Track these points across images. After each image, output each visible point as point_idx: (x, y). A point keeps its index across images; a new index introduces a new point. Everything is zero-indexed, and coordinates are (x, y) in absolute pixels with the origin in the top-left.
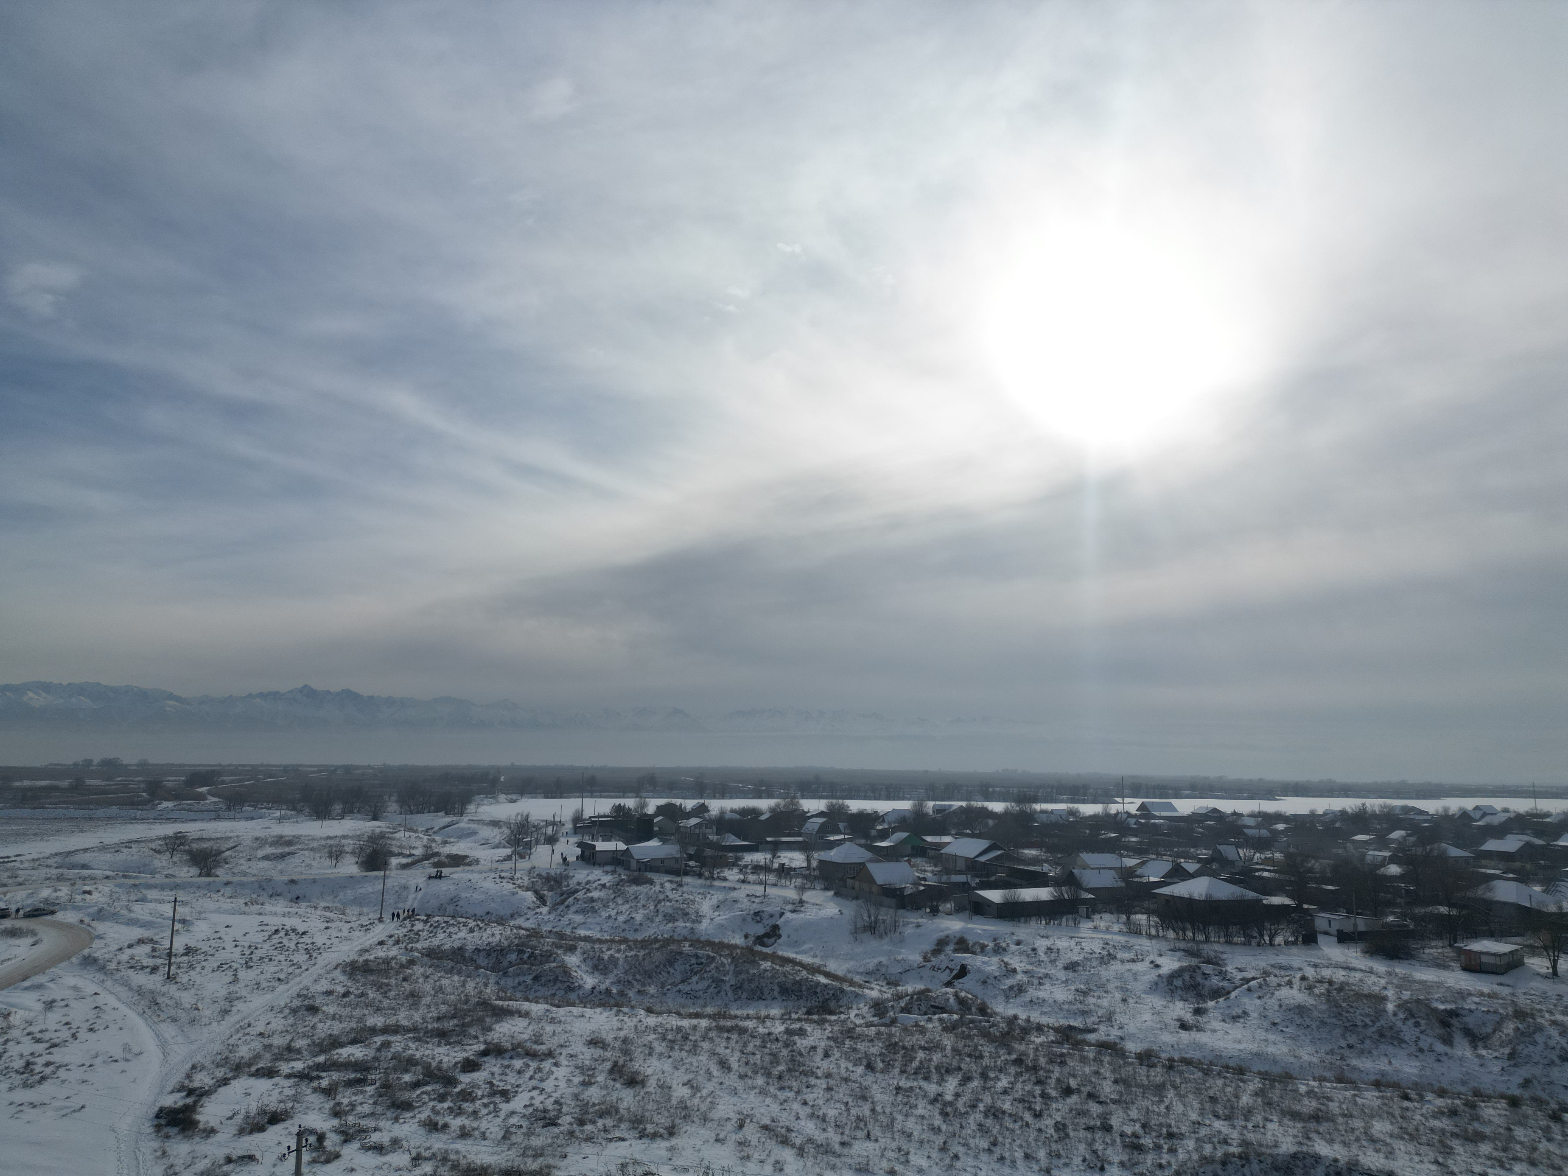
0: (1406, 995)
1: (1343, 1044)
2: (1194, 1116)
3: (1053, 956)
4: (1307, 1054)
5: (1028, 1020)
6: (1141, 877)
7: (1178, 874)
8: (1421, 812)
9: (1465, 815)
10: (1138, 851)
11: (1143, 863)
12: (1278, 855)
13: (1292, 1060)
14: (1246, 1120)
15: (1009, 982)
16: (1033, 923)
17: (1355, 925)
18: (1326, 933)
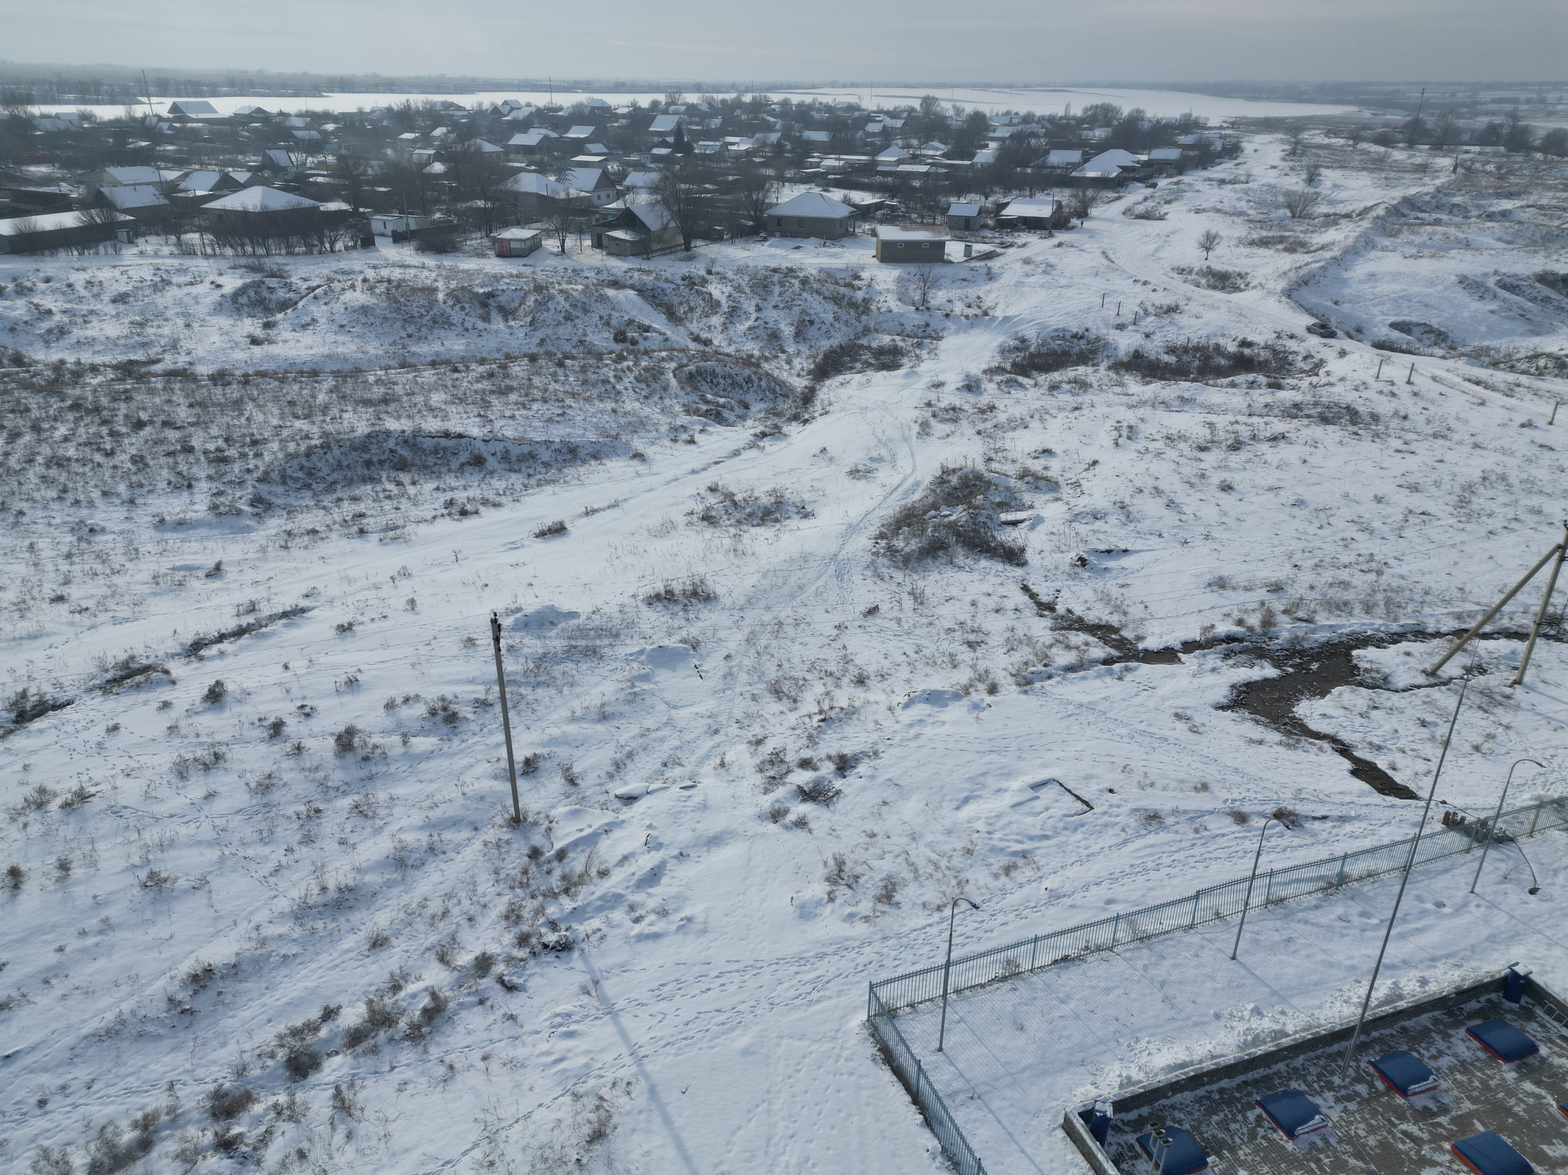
0: (453, 284)
1: (404, 334)
2: (275, 422)
3: (95, 290)
4: (374, 348)
5: (78, 363)
6: (186, 191)
7: (227, 185)
8: (459, 108)
9: (496, 110)
10: (178, 162)
11: (186, 175)
12: (331, 159)
13: (360, 355)
14: (324, 415)
15: (45, 325)
16: (62, 255)
17: (408, 225)
18: (382, 235)
